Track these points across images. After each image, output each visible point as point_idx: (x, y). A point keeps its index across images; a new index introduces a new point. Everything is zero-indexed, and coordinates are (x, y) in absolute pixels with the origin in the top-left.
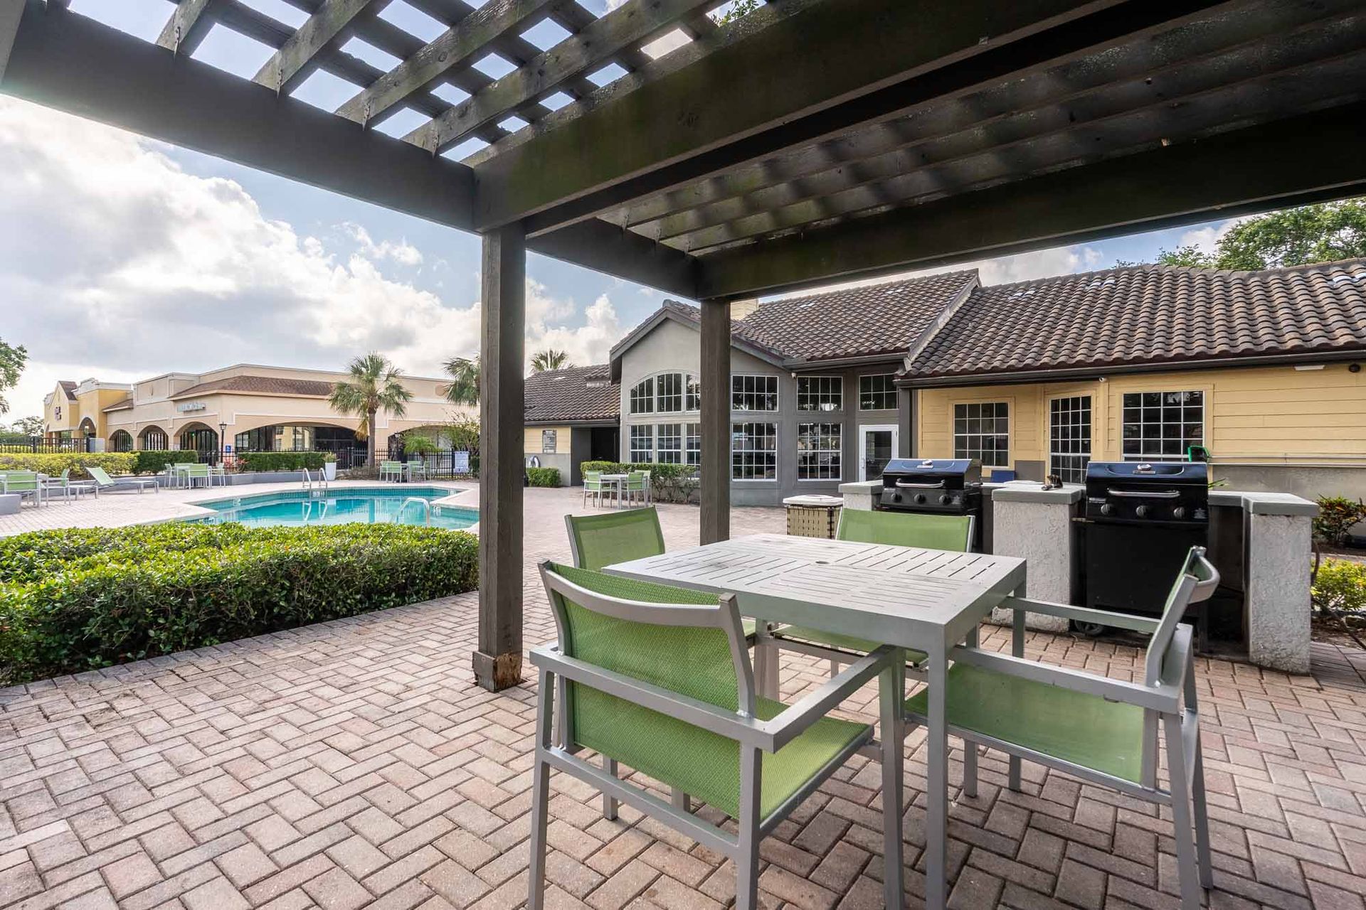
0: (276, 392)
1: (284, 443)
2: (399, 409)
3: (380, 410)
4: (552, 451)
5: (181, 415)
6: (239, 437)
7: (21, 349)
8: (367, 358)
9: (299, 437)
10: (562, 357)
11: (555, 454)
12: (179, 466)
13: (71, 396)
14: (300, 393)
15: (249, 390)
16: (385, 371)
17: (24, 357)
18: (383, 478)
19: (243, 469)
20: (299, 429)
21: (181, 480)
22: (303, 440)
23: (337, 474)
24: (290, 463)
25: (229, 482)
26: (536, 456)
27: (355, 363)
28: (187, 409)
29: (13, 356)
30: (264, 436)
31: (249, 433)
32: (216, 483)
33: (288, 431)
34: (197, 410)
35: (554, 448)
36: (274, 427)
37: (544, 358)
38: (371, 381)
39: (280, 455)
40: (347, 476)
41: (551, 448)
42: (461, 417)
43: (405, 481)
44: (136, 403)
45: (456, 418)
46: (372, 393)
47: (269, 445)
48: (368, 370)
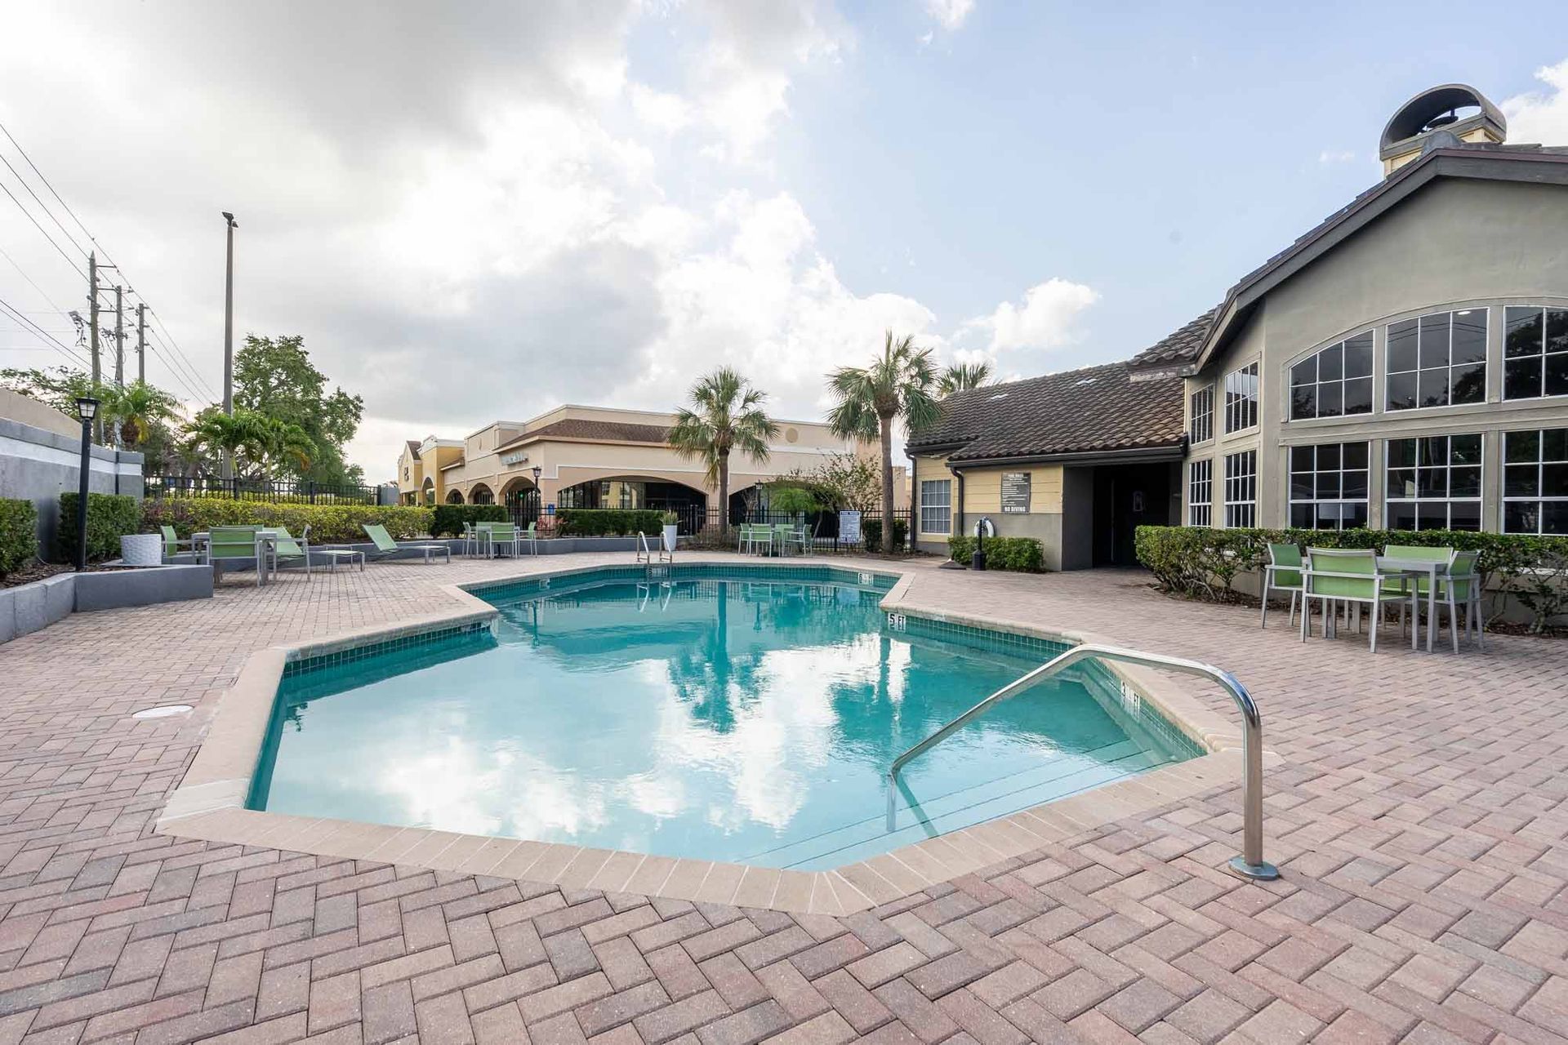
0: (602, 438)
1: (612, 500)
2: (759, 450)
3: (736, 451)
4: (1022, 509)
5: (505, 469)
6: (564, 495)
7: (358, 398)
8: (718, 376)
9: (627, 498)
10: (982, 372)
11: (1027, 513)
12: (481, 526)
13: (416, 456)
14: (629, 439)
15: (572, 436)
16: (742, 392)
17: (361, 408)
18: (744, 550)
19: (563, 531)
20: (627, 488)
21: (481, 545)
22: (631, 501)
23: (678, 541)
24: (617, 527)
25: (543, 551)
26: (990, 517)
27: (701, 384)
28: (511, 462)
29: (351, 407)
30: (590, 491)
31: (574, 488)
32: (526, 551)
33: (615, 488)
34: (520, 463)
35: (1027, 503)
36: (600, 481)
37: (957, 375)
38: (724, 409)
39: (606, 513)
40: (690, 544)
41: (1019, 504)
42: (844, 460)
43: (775, 555)
44: (467, 459)
45: (837, 462)
46: (724, 426)
47: (595, 503)
48: (718, 392)
